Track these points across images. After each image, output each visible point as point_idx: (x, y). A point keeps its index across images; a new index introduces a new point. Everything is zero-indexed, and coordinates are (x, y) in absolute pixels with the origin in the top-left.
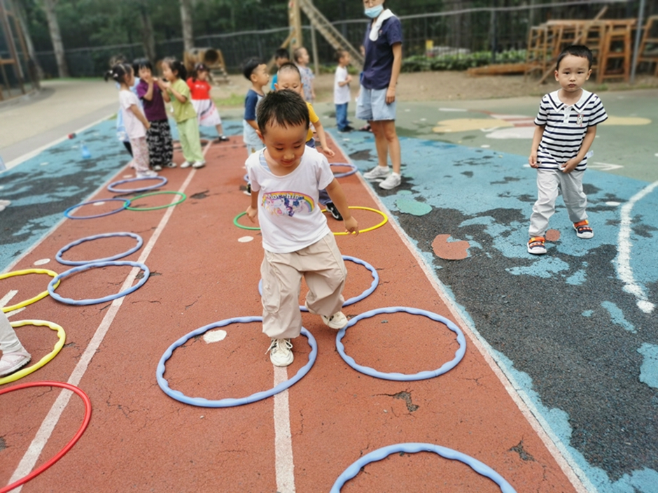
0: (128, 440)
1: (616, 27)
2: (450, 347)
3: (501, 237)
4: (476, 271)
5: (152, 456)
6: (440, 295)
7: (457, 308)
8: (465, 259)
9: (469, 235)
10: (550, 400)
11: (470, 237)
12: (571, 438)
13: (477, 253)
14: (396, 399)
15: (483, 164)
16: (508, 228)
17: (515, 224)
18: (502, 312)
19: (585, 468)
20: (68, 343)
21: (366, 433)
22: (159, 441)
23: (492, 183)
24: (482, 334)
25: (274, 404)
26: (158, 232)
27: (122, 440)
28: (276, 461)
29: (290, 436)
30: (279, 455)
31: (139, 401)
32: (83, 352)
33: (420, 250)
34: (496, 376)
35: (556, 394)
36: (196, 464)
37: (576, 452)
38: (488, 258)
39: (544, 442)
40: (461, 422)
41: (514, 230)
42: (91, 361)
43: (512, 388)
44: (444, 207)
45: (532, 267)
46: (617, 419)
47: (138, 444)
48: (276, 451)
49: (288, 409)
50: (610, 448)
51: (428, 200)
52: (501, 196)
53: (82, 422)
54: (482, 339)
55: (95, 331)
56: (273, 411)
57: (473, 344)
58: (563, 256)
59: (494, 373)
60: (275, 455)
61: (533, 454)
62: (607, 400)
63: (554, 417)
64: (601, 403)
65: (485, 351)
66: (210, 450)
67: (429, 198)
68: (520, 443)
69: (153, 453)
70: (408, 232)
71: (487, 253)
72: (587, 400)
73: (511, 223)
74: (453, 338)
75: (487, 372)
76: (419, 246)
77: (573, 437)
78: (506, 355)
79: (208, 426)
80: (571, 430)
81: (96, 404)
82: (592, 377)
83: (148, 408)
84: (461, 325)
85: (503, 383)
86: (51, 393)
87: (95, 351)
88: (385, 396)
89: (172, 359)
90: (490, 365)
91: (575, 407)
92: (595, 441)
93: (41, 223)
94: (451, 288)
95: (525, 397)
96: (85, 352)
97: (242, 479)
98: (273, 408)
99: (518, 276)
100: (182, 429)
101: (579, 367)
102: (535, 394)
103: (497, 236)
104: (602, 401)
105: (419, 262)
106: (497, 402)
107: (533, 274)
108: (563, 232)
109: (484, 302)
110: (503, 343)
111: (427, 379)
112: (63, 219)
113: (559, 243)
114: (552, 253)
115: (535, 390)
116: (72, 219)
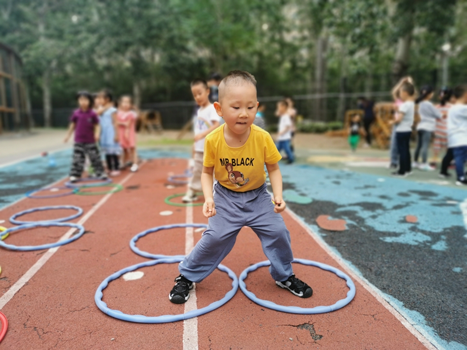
2: (344, 289)
4: (355, 239)
6: (328, 253)
7: (344, 262)
8: (345, 231)
9: (344, 216)
10: (446, 335)
11: (346, 218)
13: (353, 227)
14: (299, 329)
15: (347, 178)
16: (375, 214)
17: (379, 211)
18: (383, 267)
20: (2, 277)
23: (356, 188)
24: (371, 281)
26: (97, 207)
31: (54, 324)
32: (13, 284)
33: (307, 224)
34: (390, 313)
35: (450, 330)
38: (363, 232)
41: (380, 214)
42: (18, 292)
43: (408, 323)
44: (322, 200)
45: (400, 237)
49: (197, 335)
51: (309, 196)
52: (364, 195)
54: (371, 285)
55: (28, 269)
57: (364, 288)
58: (423, 232)
59: (388, 311)
65: (376, 294)
67: (309, 194)
70: (296, 212)
71: (362, 228)
73: (377, 211)
74: (345, 283)
75: (381, 309)
76: (306, 221)
78: (395, 297)
79: (118, 347)
81: (12, 325)
84: (350, 274)
85: (398, 319)
88: (289, 326)
90: (383, 304)
93: (6, 199)
94: (337, 249)
95: (422, 331)
96: (15, 285)
98: (183, 333)
99: (391, 243)
102: (431, 329)
103: (368, 218)
105: (308, 231)
106: (396, 334)
107: (403, 242)
108: (419, 217)
109: (366, 260)
110: (390, 289)
111: (326, 313)
112: (23, 197)
113: (418, 223)
114: (413, 229)
115: (429, 326)
116: (30, 198)
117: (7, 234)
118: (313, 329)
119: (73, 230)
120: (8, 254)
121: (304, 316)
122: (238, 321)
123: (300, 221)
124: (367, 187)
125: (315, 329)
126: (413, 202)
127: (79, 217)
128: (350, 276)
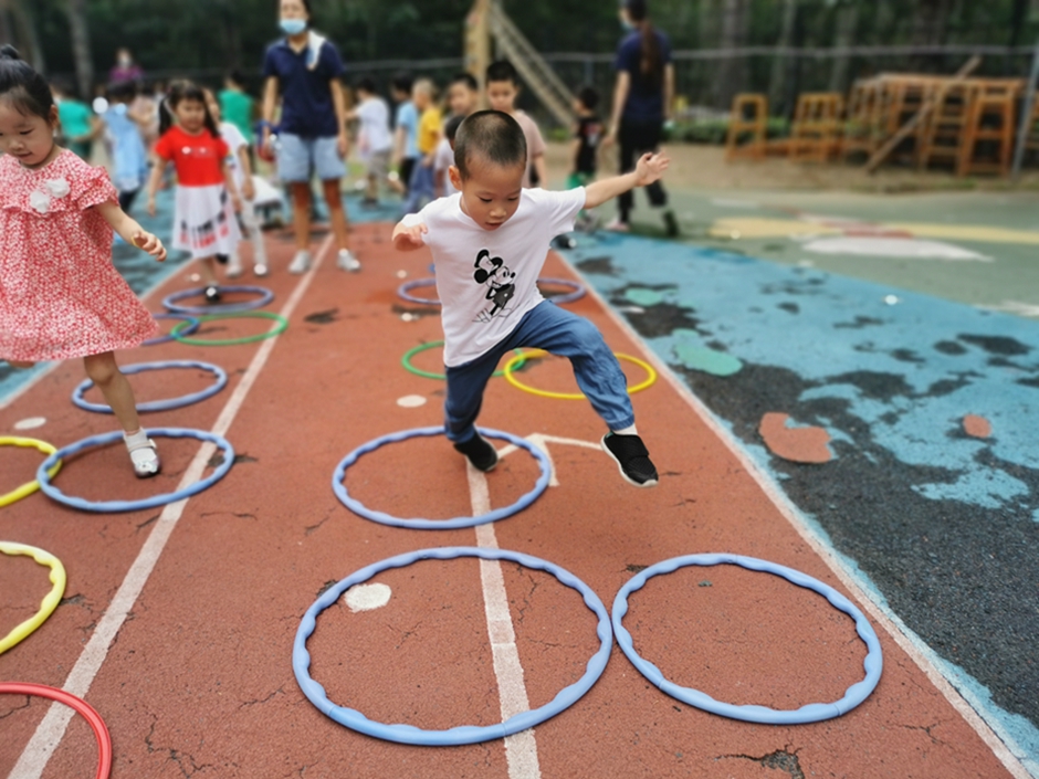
1: (990, 91)
3: (882, 425)
4: (854, 486)
7: (841, 562)
8: (829, 463)
9: (822, 415)
11: (825, 421)
13: (847, 451)
14: (768, 769)
15: (812, 293)
16: (891, 408)
17: (900, 401)
18: (928, 574)
20: (70, 594)
23: (837, 327)
24: (908, 623)
32: (99, 618)
33: (741, 440)
34: (966, 721)
38: (872, 465)
41: (902, 411)
42: (115, 640)
43: (1008, 754)
44: (762, 363)
45: (958, 484)
51: (732, 349)
52: (859, 348)
54: (910, 634)
55: (126, 573)
57: (896, 644)
58: (1008, 467)
59: (957, 715)
65: (927, 662)
67: (732, 344)
70: (708, 402)
71: (867, 454)
73: (894, 399)
74: (852, 628)
75: (943, 710)
76: (737, 432)
78: (969, 671)
81: (122, 744)
83: (235, 760)
84: (859, 600)
85: (985, 739)
86: (26, 710)
87: (124, 617)
88: (743, 759)
90: (946, 695)
94: (817, 519)
96: (104, 618)
99: (939, 502)
103: (876, 422)
105: (745, 464)
107: (966, 499)
108: (994, 421)
109: (886, 552)
110: (955, 646)
111: (822, 721)
113: (992, 441)
114: (985, 458)
118: (798, 767)
119: (206, 452)
121: (772, 730)
123: (722, 429)
124: (862, 321)
125: (803, 769)
126: (973, 374)
128: (861, 607)
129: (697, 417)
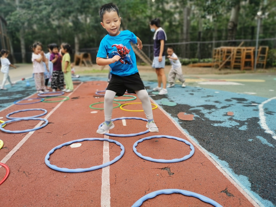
0: (26, 186)
1: (247, 50)
2: (188, 151)
3: (208, 114)
4: (198, 125)
5: (37, 193)
6: (182, 132)
7: (190, 137)
8: (193, 120)
9: (193, 113)
10: (238, 172)
11: (194, 113)
12: (251, 187)
13: (198, 118)
14: (162, 170)
15: (198, 91)
16: (210, 111)
17: (213, 110)
18: (211, 139)
19: (260, 200)
20: (4, 147)
21: (148, 184)
22: (41, 186)
23: (202, 97)
24: (203, 147)
25: (102, 171)
26: (55, 109)
27: (23, 186)
28: (101, 195)
29: (110, 184)
30: (103, 193)
31: (34, 170)
32: (10, 151)
33: (172, 117)
34: (211, 162)
35: (241, 170)
36: (59, 196)
37: (255, 193)
38: (203, 121)
39: (238, 189)
40: (196, 180)
41: (213, 111)
42: (14, 154)
43: (219, 167)
44: (182, 104)
45: (222, 124)
46: (272, 180)
47: (31, 188)
48: (102, 191)
49: (109, 174)
50: (271, 192)
51: (175, 102)
52: (206, 101)
53: (3, 178)
54: (203, 148)
55: (18, 143)
56: (101, 174)
57: (199, 150)
58: (236, 121)
59: (210, 161)
60: (101, 193)
61: (233, 193)
62: (266, 173)
63: (241, 179)
64: (263, 174)
65: (205, 153)
66: (68, 190)
67: (175, 101)
68: (226, 189)
69: (38, 192)
70: (167, 111)
71: (202, 119)
72: (257, 172)
73: (212, 110)
74: (189, 148)
75: (206, 160)
76: (172, 116)
77: (252, 187)
78: (215, 154)
79: (68, 180)
80: (250, 184)
81: (12, 171)
82: (257, 163)
83: (39, 172)
84: (193, 143)
85: (215, 165)
87: (16, 150)
88: (157, 169)
89: (54, 154)
90: (208, 158)
91: (251, 175)
92: (263, 189)
93: (3, 105)
94: (187, 130)
95: (226, 170)
96: (11, 151)
97: (83, 203)
98: (102, 173)
99: (217, 127)
100: (54, 181)
101: (250, 160)
103: (206, 113)
104: (263, 173)
105: (172, 121)
106: (212, 172)
107: (224, 126)
108: (235, 113)
109: (202, 136)
110: (213, 150)
111: (177, 162)
112: (12, 104)
113: (233, 116)
114: (231, 119)
115: (230, 168)
116: (17, 104)
117: (5, 125)
118: (170, 170)
119: (42, 122)
120: (7, 135)
121: (165, 164)
122: (131, 166)
123: (169, 115)
124: (208, 96)
125: (171, 170)
126: (232, 105)
127: (45, 114)
128: (192, 144)
129: (163, 113)
